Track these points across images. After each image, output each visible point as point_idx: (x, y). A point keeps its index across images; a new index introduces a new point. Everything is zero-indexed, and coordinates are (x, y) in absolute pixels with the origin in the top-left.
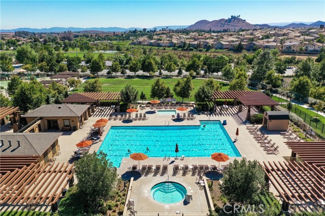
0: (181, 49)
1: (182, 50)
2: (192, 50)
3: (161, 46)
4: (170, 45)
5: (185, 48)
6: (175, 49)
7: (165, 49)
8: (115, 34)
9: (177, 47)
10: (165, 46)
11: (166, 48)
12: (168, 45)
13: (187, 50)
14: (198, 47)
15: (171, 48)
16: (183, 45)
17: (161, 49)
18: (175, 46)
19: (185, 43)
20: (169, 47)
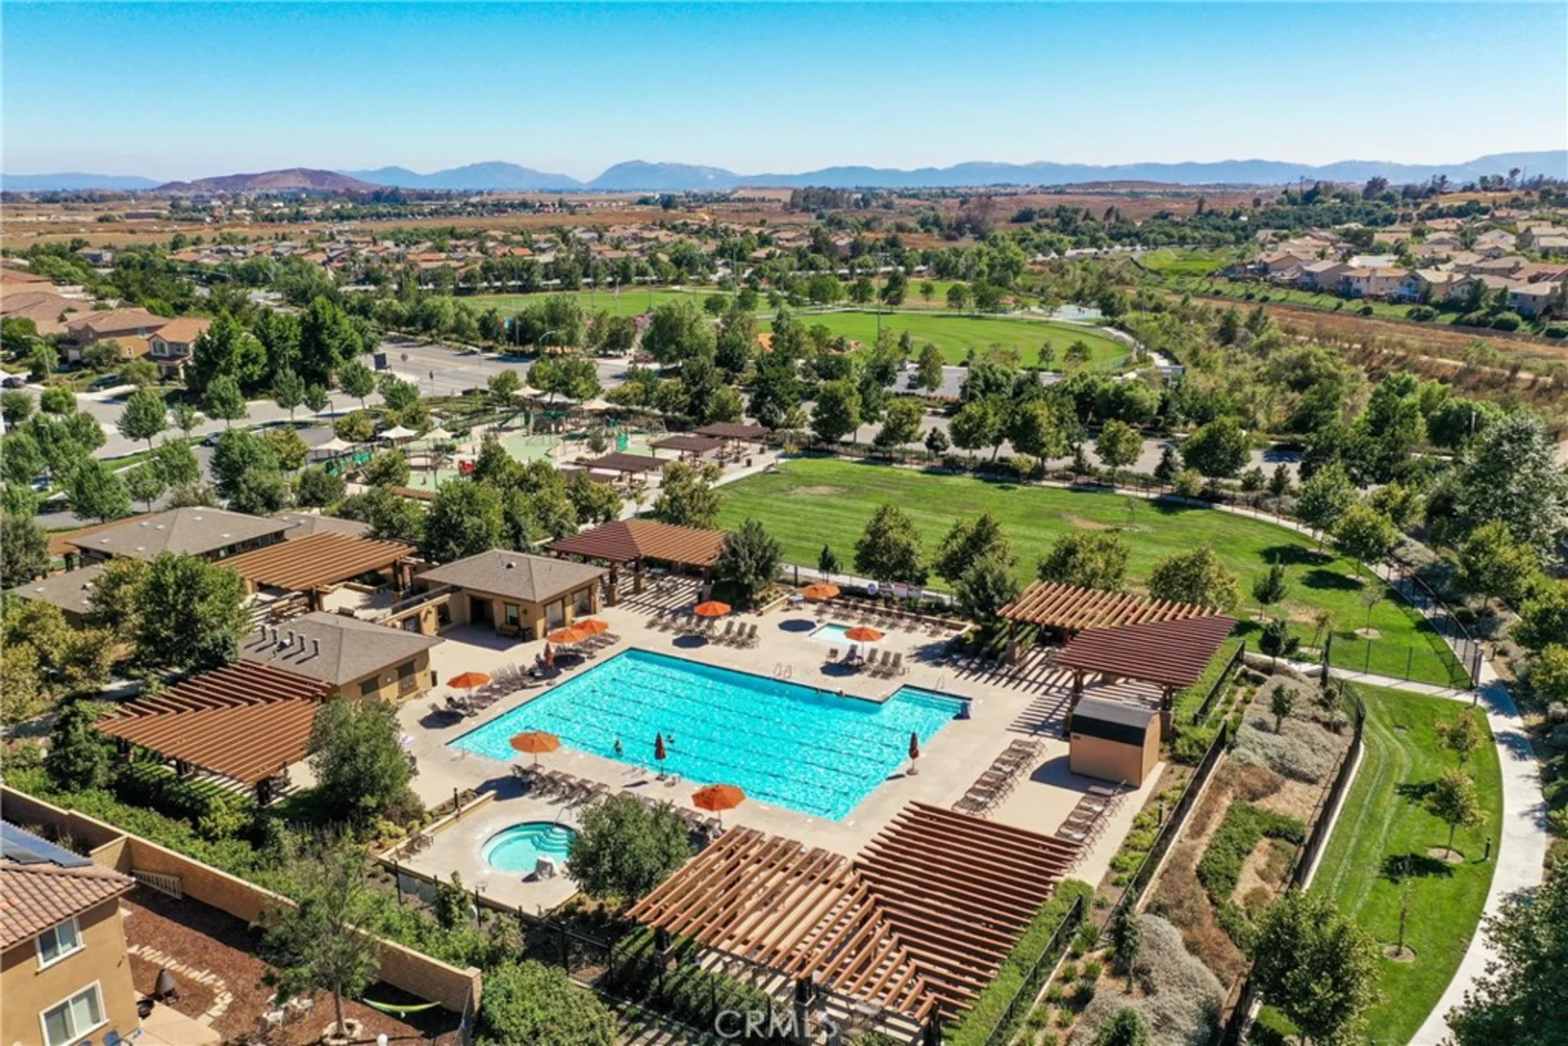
0: (1452, 317)
1: (1456, 324)
2: (1508, 327)
3: (1358, 294)
4: (1406, 292)
5: (1473, 316)
6: (1422, 318)
7: (1367, 312)
8: (1206, 208)
9: (1437, 305)
10: (1377, 298)
11: (1378, 308)
12: (1397, 290)
13: (1480, 325)
14: (1548, 310)
15: (1402, 310)
16: (1466, 296)
17: (1350, 313)
18: (1425, 299)
19: (1477, 290)
20: (1396, 301)
